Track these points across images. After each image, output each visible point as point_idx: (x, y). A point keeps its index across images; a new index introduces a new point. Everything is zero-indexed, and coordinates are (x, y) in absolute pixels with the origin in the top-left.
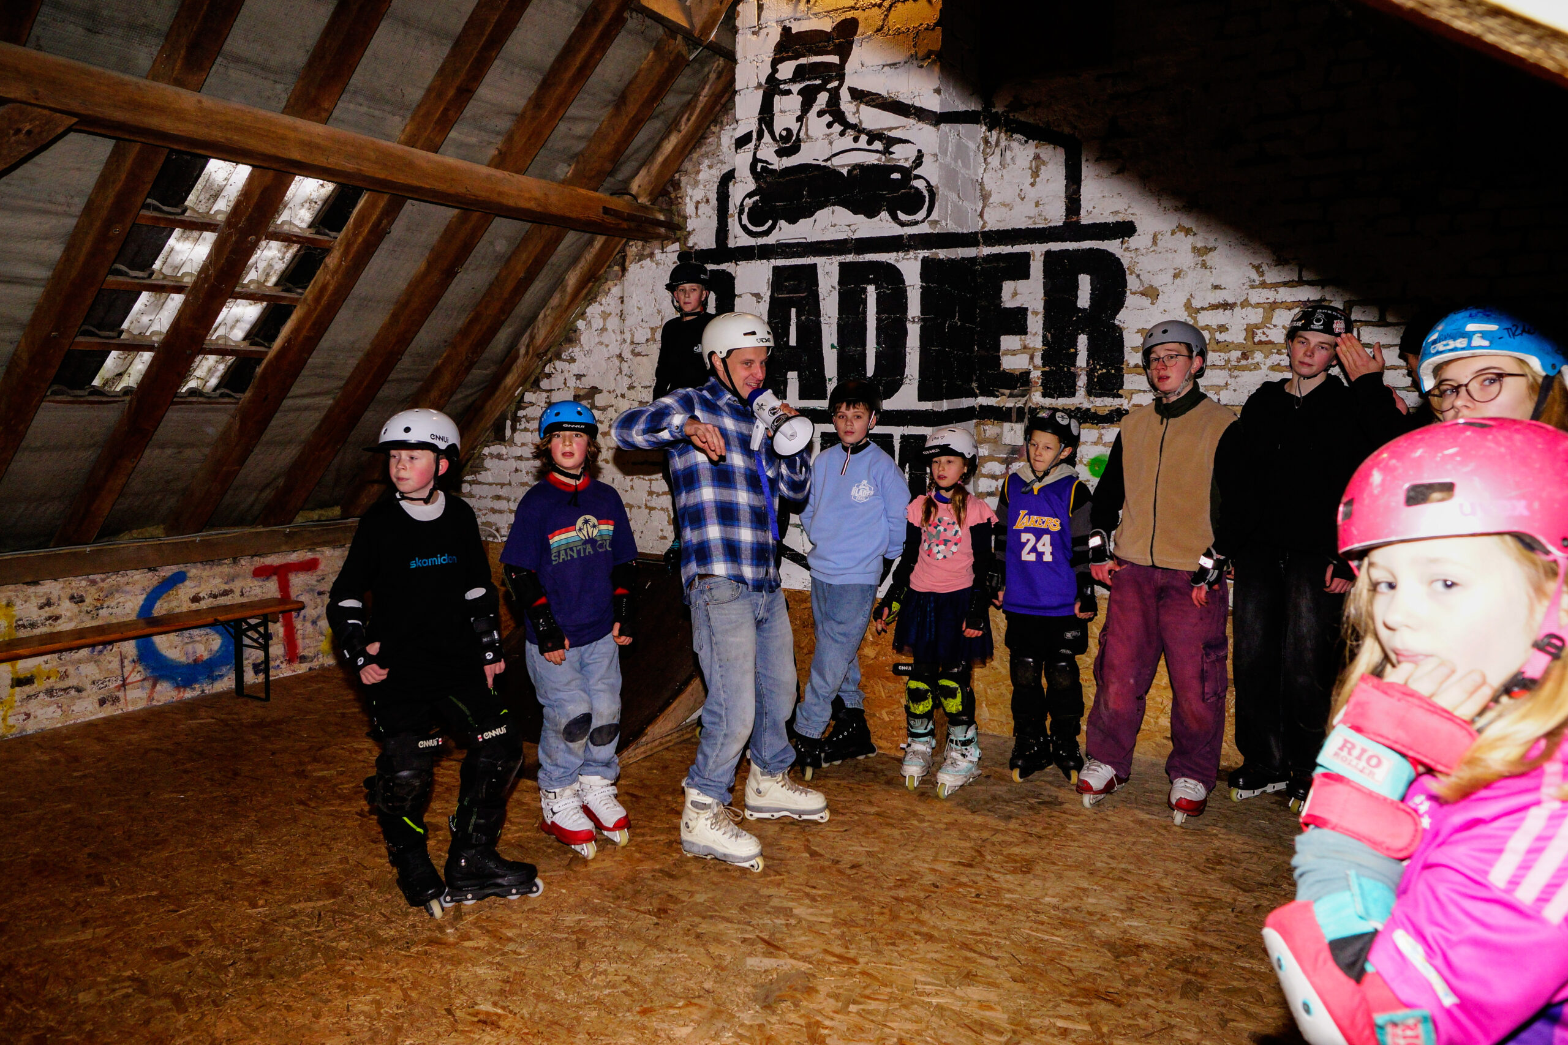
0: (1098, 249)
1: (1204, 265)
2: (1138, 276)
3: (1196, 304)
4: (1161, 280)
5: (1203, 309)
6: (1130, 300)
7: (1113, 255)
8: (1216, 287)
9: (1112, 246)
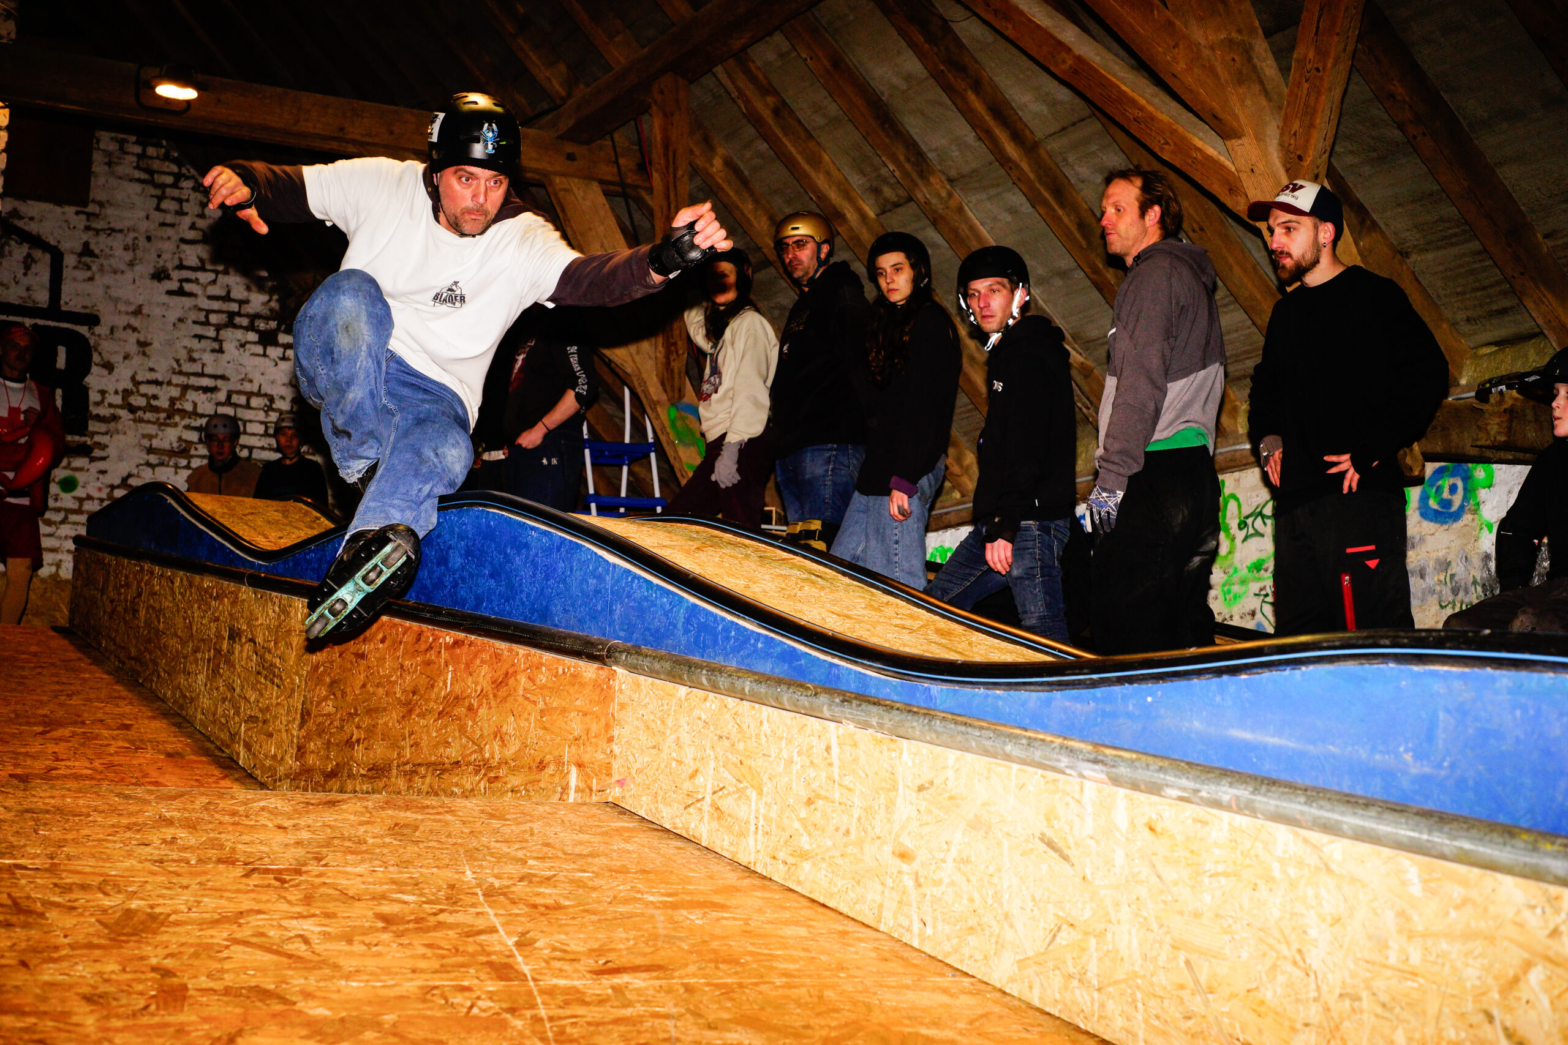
0: (72, 330)
1: (144, 354)
2: (100, 354)
3: (139, 378)
4: (116, 359)
5: (142, 382)
6: (95, 369)
7: (83, 336)
8: (152, 370)
9: (83, 330)
